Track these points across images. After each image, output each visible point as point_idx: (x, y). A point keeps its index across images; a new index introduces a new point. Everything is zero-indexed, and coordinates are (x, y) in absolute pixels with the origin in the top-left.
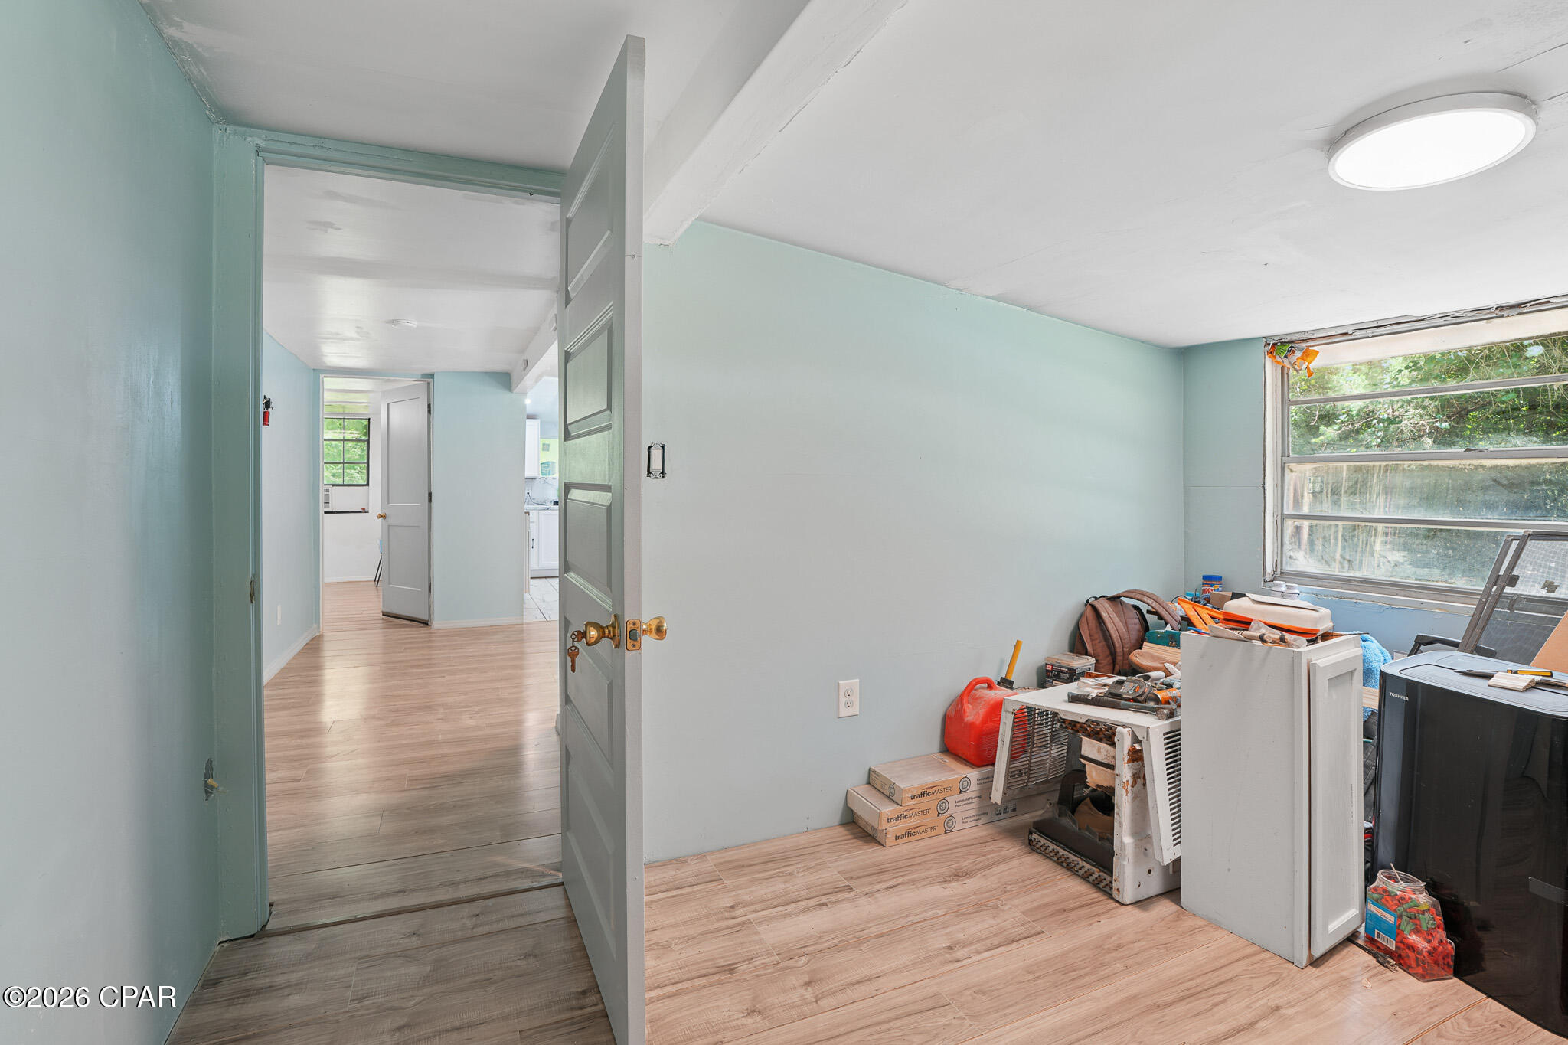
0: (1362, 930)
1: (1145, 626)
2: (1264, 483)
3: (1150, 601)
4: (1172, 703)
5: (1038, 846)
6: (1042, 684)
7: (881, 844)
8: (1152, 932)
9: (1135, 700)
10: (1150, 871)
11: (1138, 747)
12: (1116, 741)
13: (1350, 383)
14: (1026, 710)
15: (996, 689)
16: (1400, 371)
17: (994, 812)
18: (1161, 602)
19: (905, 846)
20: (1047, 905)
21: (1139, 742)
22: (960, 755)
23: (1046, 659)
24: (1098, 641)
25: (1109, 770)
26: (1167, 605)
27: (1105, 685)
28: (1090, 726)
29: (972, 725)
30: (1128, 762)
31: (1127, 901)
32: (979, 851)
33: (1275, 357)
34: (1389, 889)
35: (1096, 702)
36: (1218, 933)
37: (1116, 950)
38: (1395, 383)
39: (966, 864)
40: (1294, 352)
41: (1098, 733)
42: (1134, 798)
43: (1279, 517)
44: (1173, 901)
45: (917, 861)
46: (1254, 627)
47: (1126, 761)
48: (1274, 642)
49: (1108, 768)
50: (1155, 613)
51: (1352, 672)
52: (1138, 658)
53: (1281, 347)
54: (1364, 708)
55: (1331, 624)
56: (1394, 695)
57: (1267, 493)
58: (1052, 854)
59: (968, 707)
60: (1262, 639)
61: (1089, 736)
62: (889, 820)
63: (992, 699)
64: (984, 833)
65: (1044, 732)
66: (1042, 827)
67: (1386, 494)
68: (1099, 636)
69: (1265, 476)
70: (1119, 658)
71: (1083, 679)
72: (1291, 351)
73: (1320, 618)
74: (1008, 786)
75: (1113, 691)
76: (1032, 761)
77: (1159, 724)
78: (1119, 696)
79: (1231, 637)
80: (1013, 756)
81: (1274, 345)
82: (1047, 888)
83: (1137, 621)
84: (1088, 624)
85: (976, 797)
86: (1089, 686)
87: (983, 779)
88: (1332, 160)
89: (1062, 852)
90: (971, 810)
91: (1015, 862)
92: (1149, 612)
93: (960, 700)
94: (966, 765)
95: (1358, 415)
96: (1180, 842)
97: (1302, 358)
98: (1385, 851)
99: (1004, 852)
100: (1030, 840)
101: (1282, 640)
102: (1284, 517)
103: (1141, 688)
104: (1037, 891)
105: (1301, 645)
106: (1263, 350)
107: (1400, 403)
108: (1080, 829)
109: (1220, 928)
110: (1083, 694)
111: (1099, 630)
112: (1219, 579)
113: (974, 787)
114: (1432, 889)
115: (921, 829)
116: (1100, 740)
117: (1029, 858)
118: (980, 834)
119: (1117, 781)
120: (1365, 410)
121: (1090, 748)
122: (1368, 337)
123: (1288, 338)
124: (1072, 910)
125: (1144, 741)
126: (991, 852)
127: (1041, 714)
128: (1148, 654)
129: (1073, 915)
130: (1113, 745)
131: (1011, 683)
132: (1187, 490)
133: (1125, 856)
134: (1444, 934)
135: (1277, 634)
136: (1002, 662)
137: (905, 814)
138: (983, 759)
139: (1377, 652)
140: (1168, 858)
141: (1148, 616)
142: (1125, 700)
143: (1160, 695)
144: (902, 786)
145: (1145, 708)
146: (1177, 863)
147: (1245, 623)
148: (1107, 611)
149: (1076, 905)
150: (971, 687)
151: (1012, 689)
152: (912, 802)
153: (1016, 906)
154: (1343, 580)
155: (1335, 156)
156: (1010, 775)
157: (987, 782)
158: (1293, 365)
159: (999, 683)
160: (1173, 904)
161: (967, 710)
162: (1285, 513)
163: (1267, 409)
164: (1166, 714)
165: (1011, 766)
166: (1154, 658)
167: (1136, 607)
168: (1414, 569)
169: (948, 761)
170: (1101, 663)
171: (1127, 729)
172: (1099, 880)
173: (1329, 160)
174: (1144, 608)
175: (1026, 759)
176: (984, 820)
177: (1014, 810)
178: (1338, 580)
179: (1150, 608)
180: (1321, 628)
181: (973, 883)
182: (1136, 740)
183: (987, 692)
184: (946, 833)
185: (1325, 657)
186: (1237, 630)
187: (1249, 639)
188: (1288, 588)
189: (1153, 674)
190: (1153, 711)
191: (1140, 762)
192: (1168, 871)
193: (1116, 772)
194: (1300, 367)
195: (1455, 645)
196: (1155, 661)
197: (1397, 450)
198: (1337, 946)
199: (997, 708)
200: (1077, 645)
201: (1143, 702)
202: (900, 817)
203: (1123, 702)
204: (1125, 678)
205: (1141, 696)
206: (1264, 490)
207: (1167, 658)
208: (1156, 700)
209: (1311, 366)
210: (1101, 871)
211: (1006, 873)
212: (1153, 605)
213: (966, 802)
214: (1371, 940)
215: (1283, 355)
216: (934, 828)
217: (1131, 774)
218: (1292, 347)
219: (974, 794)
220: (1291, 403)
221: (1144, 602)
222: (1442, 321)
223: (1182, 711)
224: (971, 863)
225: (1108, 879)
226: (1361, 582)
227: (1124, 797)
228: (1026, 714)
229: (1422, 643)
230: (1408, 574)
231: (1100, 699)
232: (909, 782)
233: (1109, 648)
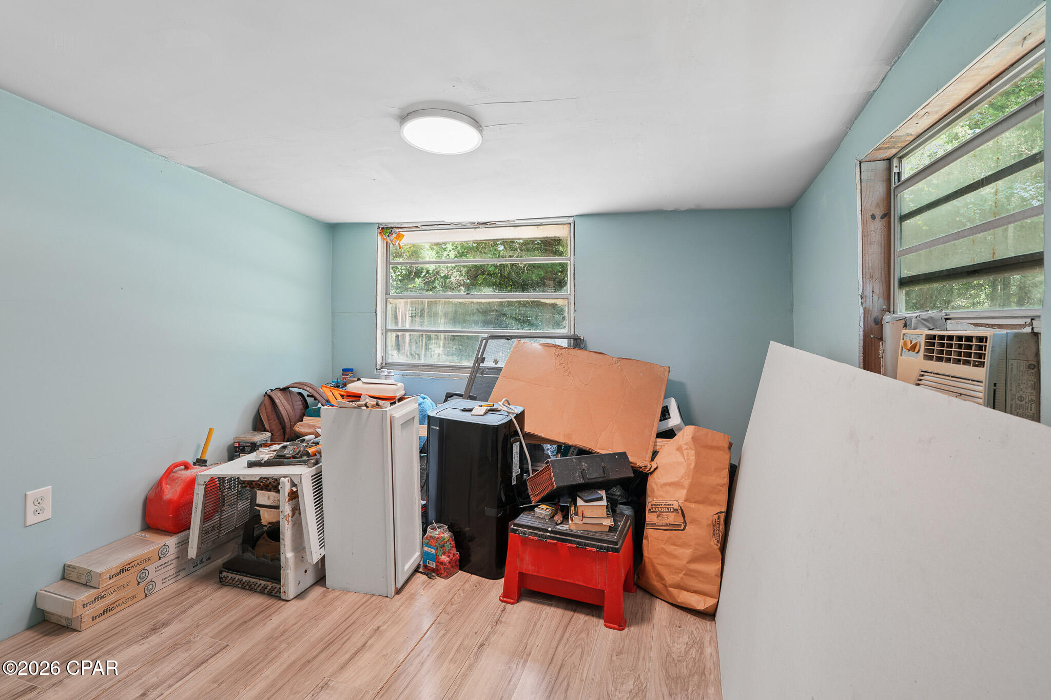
0: (422, 563)
1: (306, 405)
2: (376, 311)
3: (308, 389)
4: (318, 455)
5: (226, 581)
6: (231, 458)
7: (75, 630)
8: (308, 612)
9: (294, 457)
10: (306, 571)
11: (294, 489)
12: (280, 488)
13: (429, 255)
14: (217, 480)
15: (193, 468)
16: (450, 251)
17: (192, 565)
18: (315, 388)
19: (103, 624)
20: (232, 623)
21: (295, 485)
22: (160, 528)
23: (234, 439)
24: (273, 420)
25: (276, 510)
26: (319, 390)
27: (275, 451)
28: (262, 482)
29: (170, 501)
30: (288, 501)
31: (291, 597)
32: (176, 602)
33: (383, 235)
34: (433, 535)
35: (268, 464)
36: (349, 595)
37: (282, 635)
38: (448, 257)
39: (163, 617)
40: (392, 234)
41: (268, 486)
42: (293, 525)
43: (384, 331)
44: (321, 586)
45: (114, 632)
46: (363, 399)
47: (287, 500)
48: (373, 406)
49: (275, 509)
50: (311, 396)
51: (413, 418)
52: (299, 428)
53: (386, 230)
54: (420, 437)
55: (404, 392)
56: (434, 427)
57: (378, 316)
58: (237, 583)
59: (167, 488)
60: (366, 405)
61: (262, 489)
62: (84, 606)
63: (188, 477)
64: (182, 585)
65: (233, 493)
66: (230, 566)
67: (445, 317)
68: (274, 416)
69: (376, 306)
70: (288, 430)
71: (261, 449)
72: (391, 233)
73: (397, 389)
74: (202, 541)
75: (279, 454)
76: (222, 517)
77: (307, 471)
78: (283, 457)
79: (350, 406)
80: (206, 517)
81: (382, 228)
82: (231, 611)
83: (301, 403)
84: (266, 409)
85: (176, 558)
86: (263, 453)
87: (181, 542)
88: (403, 126)
89: (245, 579)
90: (171, 570)
91: (208, 600)
92: (308, 396)
93: (159, 484)
94: (166, 535)
95: (433, 273)
96: (324, 545)
97: (396, 238)
98: (432, 514)
99: (200, 595)
100: (221, 578)
101: (377, 404)
102: (387, 331)
103: (297, 448)
104: (225, 615)
105: (387, 407)
106: (376, 231)
107: (451, 268)
108: (257, 558)
109: (349, 592)
110: (259, 459)
111: (274, 413)
112: (351, 370)
113: (172, 551)
114: (451, 529)
115: (120, 602)
116: (270, 490)
117: (219, 592)
118: (179, 587)
119: (282, 516)
120: (436, 270)
121: (263, 497)
122: (427, 230)
123: (389, 226)
124: (252, 619)
125: (298, 484)
126: (189, 597)
127: (230, 480)
128: (306, 425)
129: (252, 623)
130: (278, 491)
131: (205, 461)
132: (333, 314)
133: (288, 566)
134: (455, 549)
135: (374, 402)
136: (198, 446)
137: (103, 594)
138: (180, 526)
139: (430, 404)
140: (316, 558)
141: (307, 399)
142: (288, 459)
143: (310, 451)
144: (98, 570)
145: (300, 462)
146: (323, 559)
147: (357, 397)
148: (279, 399)
149: (254, 614)
150: (169, 471)
151: (206, 466)
152: (111, 581)
153: (207, 634)
154: (415, 366)
155: (404, 125)
156: (204, 533)
157: (183, 545)
158: (392, 241)
159: (194, 464)
160: (321, 588)
161: (166, 490)
162: (388, 328)
163: (378, 266)
164: (314, 463)
165: (204, 526)
166: (310, 426)
167: (300, 394)
168: (446, 357)
169: (149, 536)
170: (275, 436)
171: (287, 479)
172: (272, 590)
173: (401, 126)
174: (305, 393)
175: (217, 517)
176: (182, 574)
177: (209, 558)
178: (412, 366)
179: (309, 393)
180: (397, 395)
181: (168, 631)
182: (294, 485)
183: (184, 472)
184: (146, 596)
185: (399, 412)
186: (353, 401)
187: (359, 407)
188: (388, 373)
189: (307, 438)
190: (305, 463)
191: (297, 499)
192: (318, 566)
193: (281, 510)
194: (395, 243)
195: (460, 395)
196: (310, 428)
197: (451, 293)
198: (410, 577)
199: (192, 483)
200: (258, 425)
201: (300, 458)
202: (97, 599)
203: (285, 460)
204: (288, 443)
205: (298, 454)
206: (376, 314)
207: (318, 425)
208: (308, 454)
209: (400, 243)
210: (273, 583)
211: (200, 611)
212: (310, 391)
213: (165, 565)
214: (425, 567)
215: (387, 235)
216: (135, 597)
217: (291, 509)
218: (391, 231)
219: (172, 557)
220: (391, 263)
221: (305, 390)
222: (457, 226)
223: (323, 459)
224: (168, 614)
225: (278, 586)
226: (424, 366)
227: (287, 526)
228: (218, 482)
229: (449, 396)
230: (445, 360)
231: (270, 461)
232: (104, 566)
233: (281, 423)
